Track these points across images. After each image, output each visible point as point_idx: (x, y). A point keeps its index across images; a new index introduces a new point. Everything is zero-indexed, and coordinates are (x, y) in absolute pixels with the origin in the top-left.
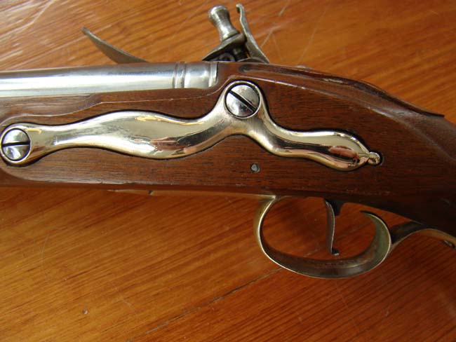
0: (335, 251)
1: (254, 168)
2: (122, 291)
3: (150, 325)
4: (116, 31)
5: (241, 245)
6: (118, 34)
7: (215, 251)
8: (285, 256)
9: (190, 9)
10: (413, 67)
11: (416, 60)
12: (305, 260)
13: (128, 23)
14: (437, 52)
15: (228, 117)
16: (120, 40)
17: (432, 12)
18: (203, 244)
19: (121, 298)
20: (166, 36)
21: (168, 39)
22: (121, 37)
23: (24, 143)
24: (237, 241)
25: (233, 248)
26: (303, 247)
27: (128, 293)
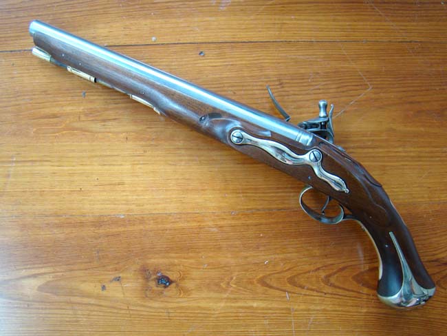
0: (323, 212)
1: (309, 178)
2: (243, 193)
3: (248, 209)
4: (277, 83)
5: (292, 194)
6: (277, 85)
7: (281, 192)
8: (306, 206)
9: (313, 85)
10: (397, 152)
11: (400, 149)
12: (312, 211)
13: (284, 81)
14: (412, 149)
15: (308, 159)
16: (277, 88)
17: (422, 129)
18: (278, 188)
19: (241, 195)
20: (298, 95)
21: (297, 96)
22: (278, 87)
23: (240, 138)
24: (291, 192)
25: (288, 194)
26: (313, 205)
27: (245, 195)
